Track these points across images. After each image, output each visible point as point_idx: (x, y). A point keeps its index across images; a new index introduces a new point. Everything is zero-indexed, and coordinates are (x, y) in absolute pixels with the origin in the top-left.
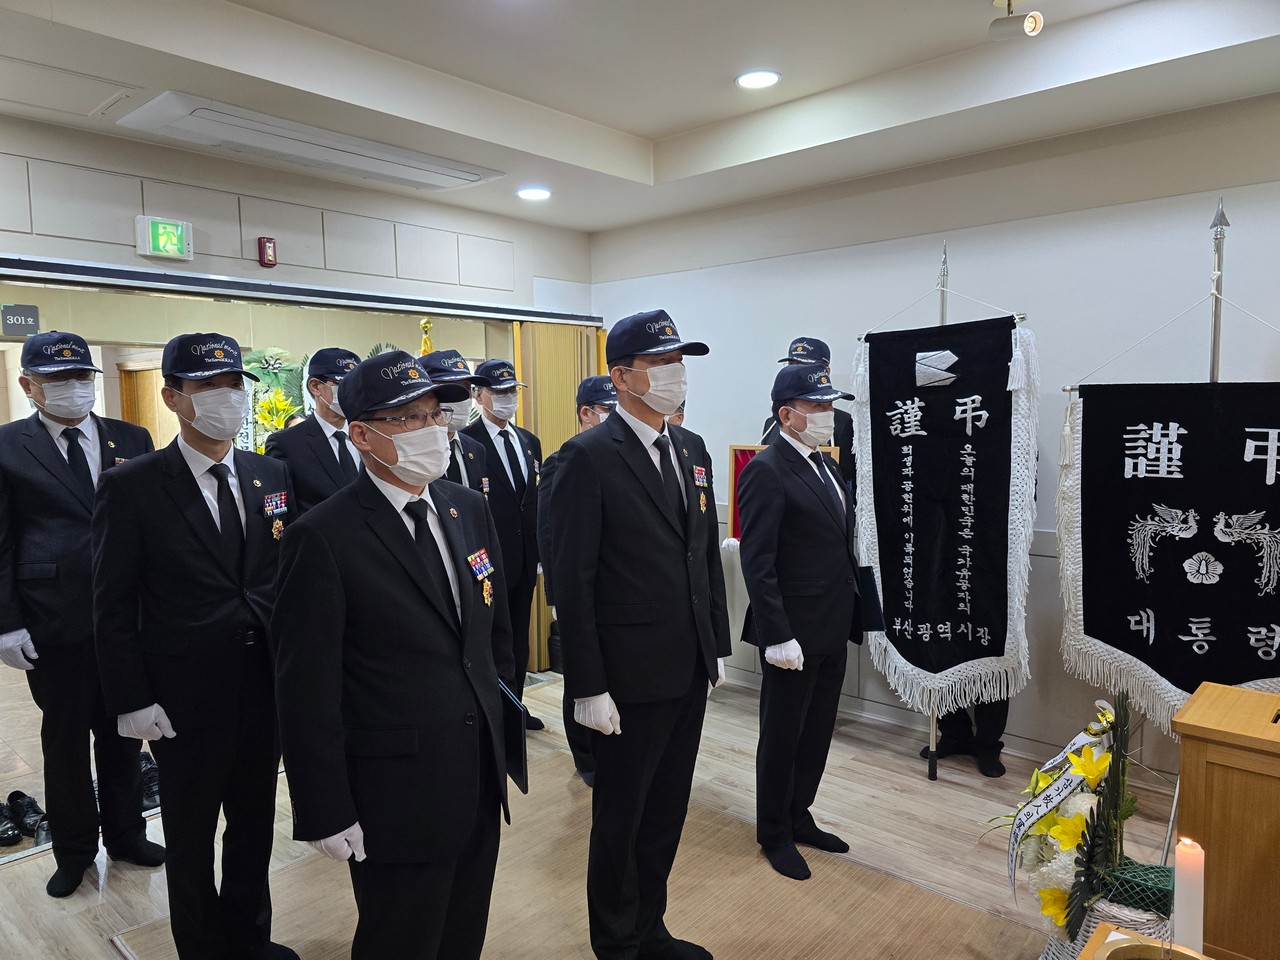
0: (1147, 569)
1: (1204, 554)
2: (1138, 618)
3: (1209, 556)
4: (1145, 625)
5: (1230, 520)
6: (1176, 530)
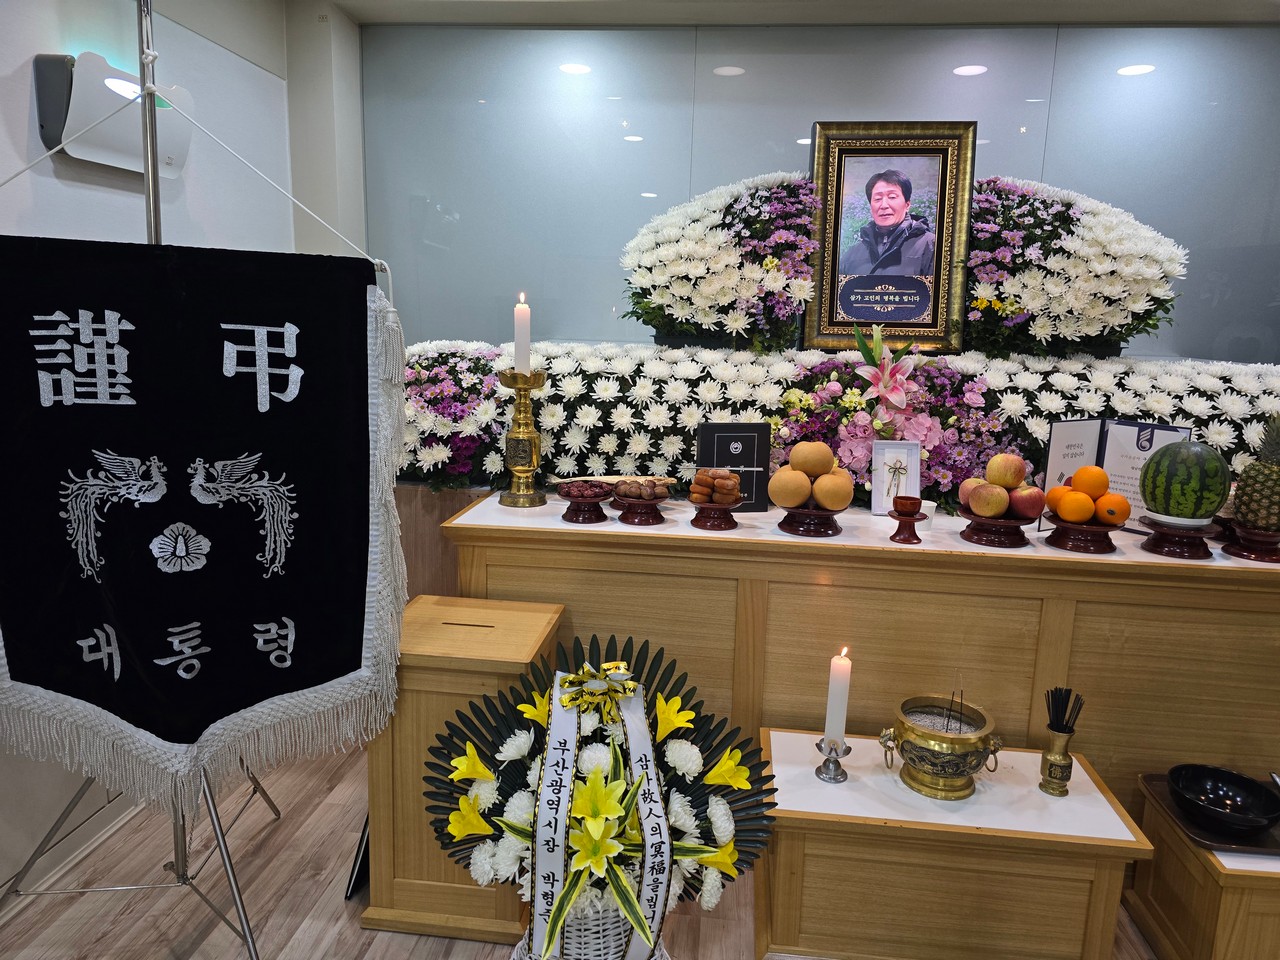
0: (95, 560)
1: (180, 525)
2: (92, 641)
3: (188, 528)
4: (106, 650)
5: (211, 470)
6: (135, 490)
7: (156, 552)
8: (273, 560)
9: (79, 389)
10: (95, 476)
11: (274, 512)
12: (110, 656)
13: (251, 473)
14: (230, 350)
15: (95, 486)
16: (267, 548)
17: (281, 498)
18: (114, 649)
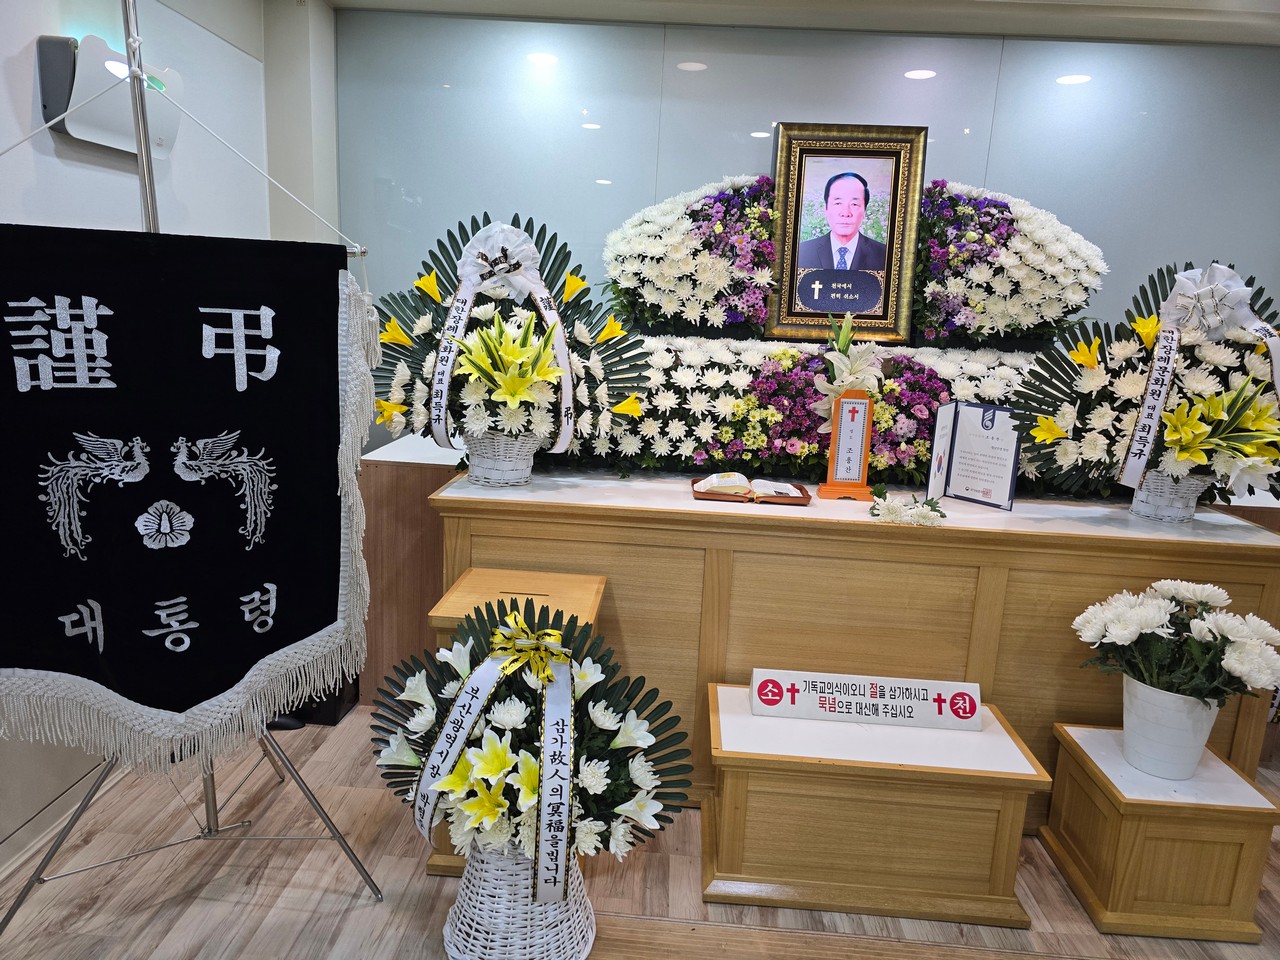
0: (80, 539)
1: (164, 503)
2: (75, 617)
3: (171, 504)
4: (89, 624)
5: (194, 448)
6: (117, 471)
7: (142, 530)
8: (254, 532)
9: (57, 374)
10: (77, 458)
11: (254, 485)
12: (94, 630)
13: (230, 450)
14: (209, 333)
15: (76, 468)
16: (248, 522)
17: (260, 472)
18: (99, 624)
